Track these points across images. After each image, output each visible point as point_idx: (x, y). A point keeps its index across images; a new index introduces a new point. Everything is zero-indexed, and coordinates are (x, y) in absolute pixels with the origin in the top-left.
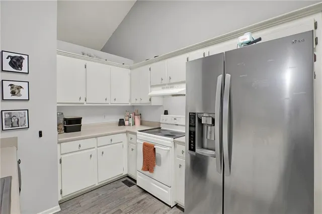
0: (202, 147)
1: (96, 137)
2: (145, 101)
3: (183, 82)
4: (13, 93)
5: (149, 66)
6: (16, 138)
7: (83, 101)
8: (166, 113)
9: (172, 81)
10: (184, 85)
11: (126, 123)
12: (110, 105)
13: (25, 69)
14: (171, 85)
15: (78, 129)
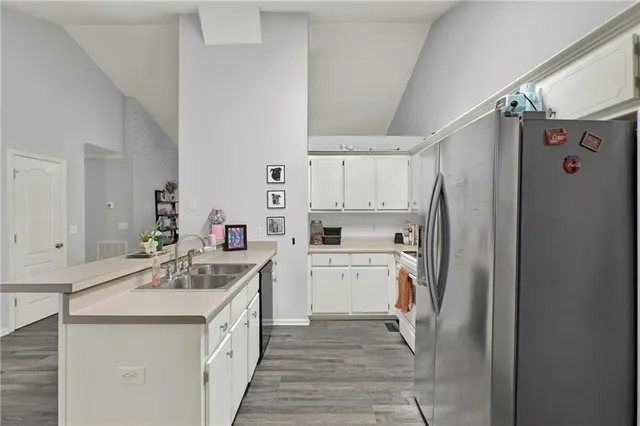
1: (350, 253)
4: (274, 202)
6: (276, 243)
7: (340, 207)
11: (406, 239)
12: (376, 211)
13: (282, 180)
15: (337, 242)
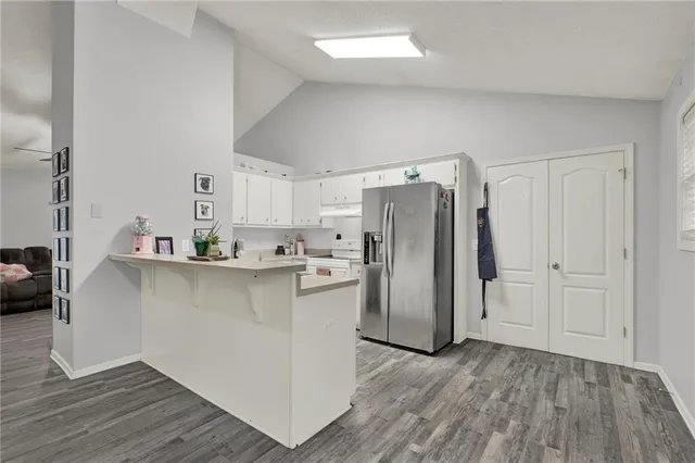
0: (375, 261)
2: (314, 222)
3: (358, 203)
4: (203, 213)
5: (319, 181)
7: (244, 221)
8: (339, 237)
9: (347, 201)
10: (361, 206)
11: (287, 251)
12: (270, 227)
13: (211, 191)
14: (346, 205)
